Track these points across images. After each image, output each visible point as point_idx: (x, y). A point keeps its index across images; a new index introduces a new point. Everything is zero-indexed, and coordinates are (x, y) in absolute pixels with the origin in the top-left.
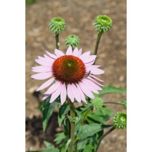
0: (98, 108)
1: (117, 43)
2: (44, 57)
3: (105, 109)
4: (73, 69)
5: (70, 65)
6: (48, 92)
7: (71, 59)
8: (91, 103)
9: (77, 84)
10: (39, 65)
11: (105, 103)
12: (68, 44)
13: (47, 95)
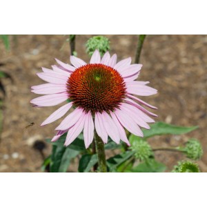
0: (142, 158)
1: (159, 67)
2: (52, 69)
3: (152, 160)
4: (105, 86)
5: (98, 79)
6: (62, 127)
7: (100, 70)
8: (131, 150)
9: (111, 113)
10: (44, 82)
11: (154, 150)
12: (91, 50)
13: (60, 132)
